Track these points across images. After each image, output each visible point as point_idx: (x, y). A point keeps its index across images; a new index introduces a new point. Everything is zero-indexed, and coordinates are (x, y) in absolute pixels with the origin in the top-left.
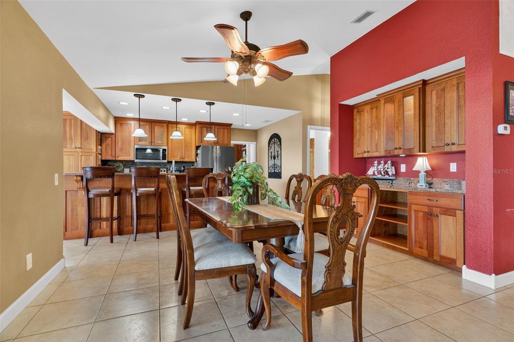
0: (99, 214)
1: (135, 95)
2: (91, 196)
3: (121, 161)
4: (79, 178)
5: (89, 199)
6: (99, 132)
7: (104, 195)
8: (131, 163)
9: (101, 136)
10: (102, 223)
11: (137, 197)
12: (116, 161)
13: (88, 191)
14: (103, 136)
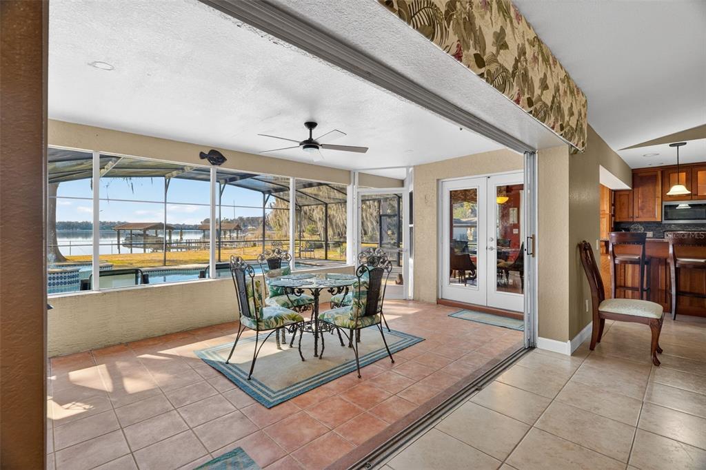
0: (623, 282)
1: (670, 145)
2: (617, 262)
3: (641, 223)
4: (604, 243)
5: (615, 265)
6: (612, 190)
7: (633, 262)
8: (655, 225)
9: (615, 194)
10: (626, 291)
11: (676, 269)
12: (633, 223)
13: (614, 257)
14: (618, 193)
